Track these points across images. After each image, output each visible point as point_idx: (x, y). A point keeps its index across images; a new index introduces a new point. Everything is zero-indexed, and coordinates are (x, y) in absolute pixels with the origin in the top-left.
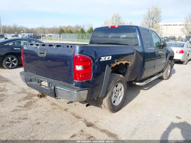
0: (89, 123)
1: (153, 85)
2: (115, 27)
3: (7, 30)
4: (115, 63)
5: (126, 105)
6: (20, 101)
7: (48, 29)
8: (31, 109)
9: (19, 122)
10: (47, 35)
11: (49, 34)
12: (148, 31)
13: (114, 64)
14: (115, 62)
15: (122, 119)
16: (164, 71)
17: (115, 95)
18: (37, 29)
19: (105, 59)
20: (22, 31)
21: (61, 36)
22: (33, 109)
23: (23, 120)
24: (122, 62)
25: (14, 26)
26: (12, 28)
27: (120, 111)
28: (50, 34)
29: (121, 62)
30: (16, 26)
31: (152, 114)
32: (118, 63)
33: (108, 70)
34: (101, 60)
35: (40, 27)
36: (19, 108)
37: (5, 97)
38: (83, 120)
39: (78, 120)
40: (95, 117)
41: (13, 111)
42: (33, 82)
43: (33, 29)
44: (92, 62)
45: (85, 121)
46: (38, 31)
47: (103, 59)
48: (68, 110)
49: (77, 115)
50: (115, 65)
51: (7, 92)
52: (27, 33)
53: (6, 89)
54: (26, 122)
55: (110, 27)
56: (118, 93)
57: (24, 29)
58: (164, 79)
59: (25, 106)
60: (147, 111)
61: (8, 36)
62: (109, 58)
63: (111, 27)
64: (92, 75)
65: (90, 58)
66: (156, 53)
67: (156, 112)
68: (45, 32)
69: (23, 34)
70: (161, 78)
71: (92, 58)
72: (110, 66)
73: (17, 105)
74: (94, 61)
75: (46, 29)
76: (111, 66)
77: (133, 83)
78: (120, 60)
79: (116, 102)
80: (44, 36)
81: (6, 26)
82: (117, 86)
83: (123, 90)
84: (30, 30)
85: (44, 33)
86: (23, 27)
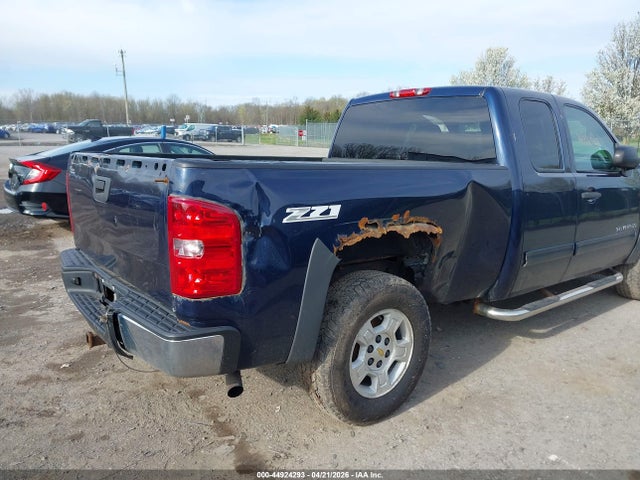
0: (251, 457)
1: (577, 321)
2: (414, 95)
3: (150, 115)
4: (358, 231)
5: (429, 394)
6: (67, 346)
7: (271, 108)
8: (84, 378)
9: (21, 424)
10: (264, 129)
11: (271, 126)
12: (548, 105)
13: (354, 234)
14: (361, 227)
15: (388, 454)
16: (633, 265)
17: (371, 355)
18: (239, 107)
19: (308, 215)
20: (187, 118)
21: (305, 132)
22: (90, 380)
23: (36, 420)
24: (398, 228)
25: (170, 101)
26: (165, 107)
27: (392, 420)
28: (277, 126)
29: (392, 229)
30: (177, 102)
31: (523, 449)
32: (377, 233)
33: (321, 259)
34: (285, 221)
35: (247, 102)
36: (51, 373)
37: (31, 329)
38: (237, 441)
39: (220, 439)
40: (286, 434)
41: (25, 383)
42: (86, 288)
43: (223, 110)
44: (243, 225)
45: (241, 448)
46: (241, 116)
47: (296, 215)
48: (202, 397)
49: (221, 419)
50: (357, 238)
51: (47, 314)
52: (208, 120)
53: (51, 301)
54: (42, 427)
55: (398, 95)
56: (386, 348)
57: (198, 109)
58: (631, 299)
59: (74, 367)
60: (508, 433)
61: (149, 131)
62: (327, 212)
63: (401, 96)
64: (244, 279)
65: (236, 212)
66: (583, 195)
67: (547, 442)
68: (260, 118)
69: (189, 125)
70: (620, 294)
71: (245, 213)
72: (329, 243)
73: (50, 360)
74: (253, 226)
75: (265, 108)
76: (338, 245)
77: (478, 308)
78: (385, 222)
79: (375, 382)
80: (256, 131)
81: (147, 103)
82: (377, 322)
83: (408, 337)
84: (215, 112)
85: (259, 121)
86: (195, 104)
